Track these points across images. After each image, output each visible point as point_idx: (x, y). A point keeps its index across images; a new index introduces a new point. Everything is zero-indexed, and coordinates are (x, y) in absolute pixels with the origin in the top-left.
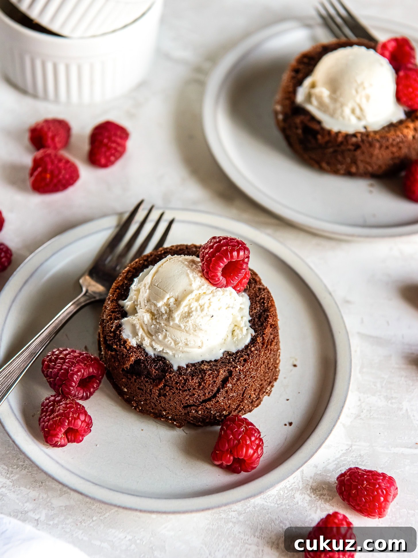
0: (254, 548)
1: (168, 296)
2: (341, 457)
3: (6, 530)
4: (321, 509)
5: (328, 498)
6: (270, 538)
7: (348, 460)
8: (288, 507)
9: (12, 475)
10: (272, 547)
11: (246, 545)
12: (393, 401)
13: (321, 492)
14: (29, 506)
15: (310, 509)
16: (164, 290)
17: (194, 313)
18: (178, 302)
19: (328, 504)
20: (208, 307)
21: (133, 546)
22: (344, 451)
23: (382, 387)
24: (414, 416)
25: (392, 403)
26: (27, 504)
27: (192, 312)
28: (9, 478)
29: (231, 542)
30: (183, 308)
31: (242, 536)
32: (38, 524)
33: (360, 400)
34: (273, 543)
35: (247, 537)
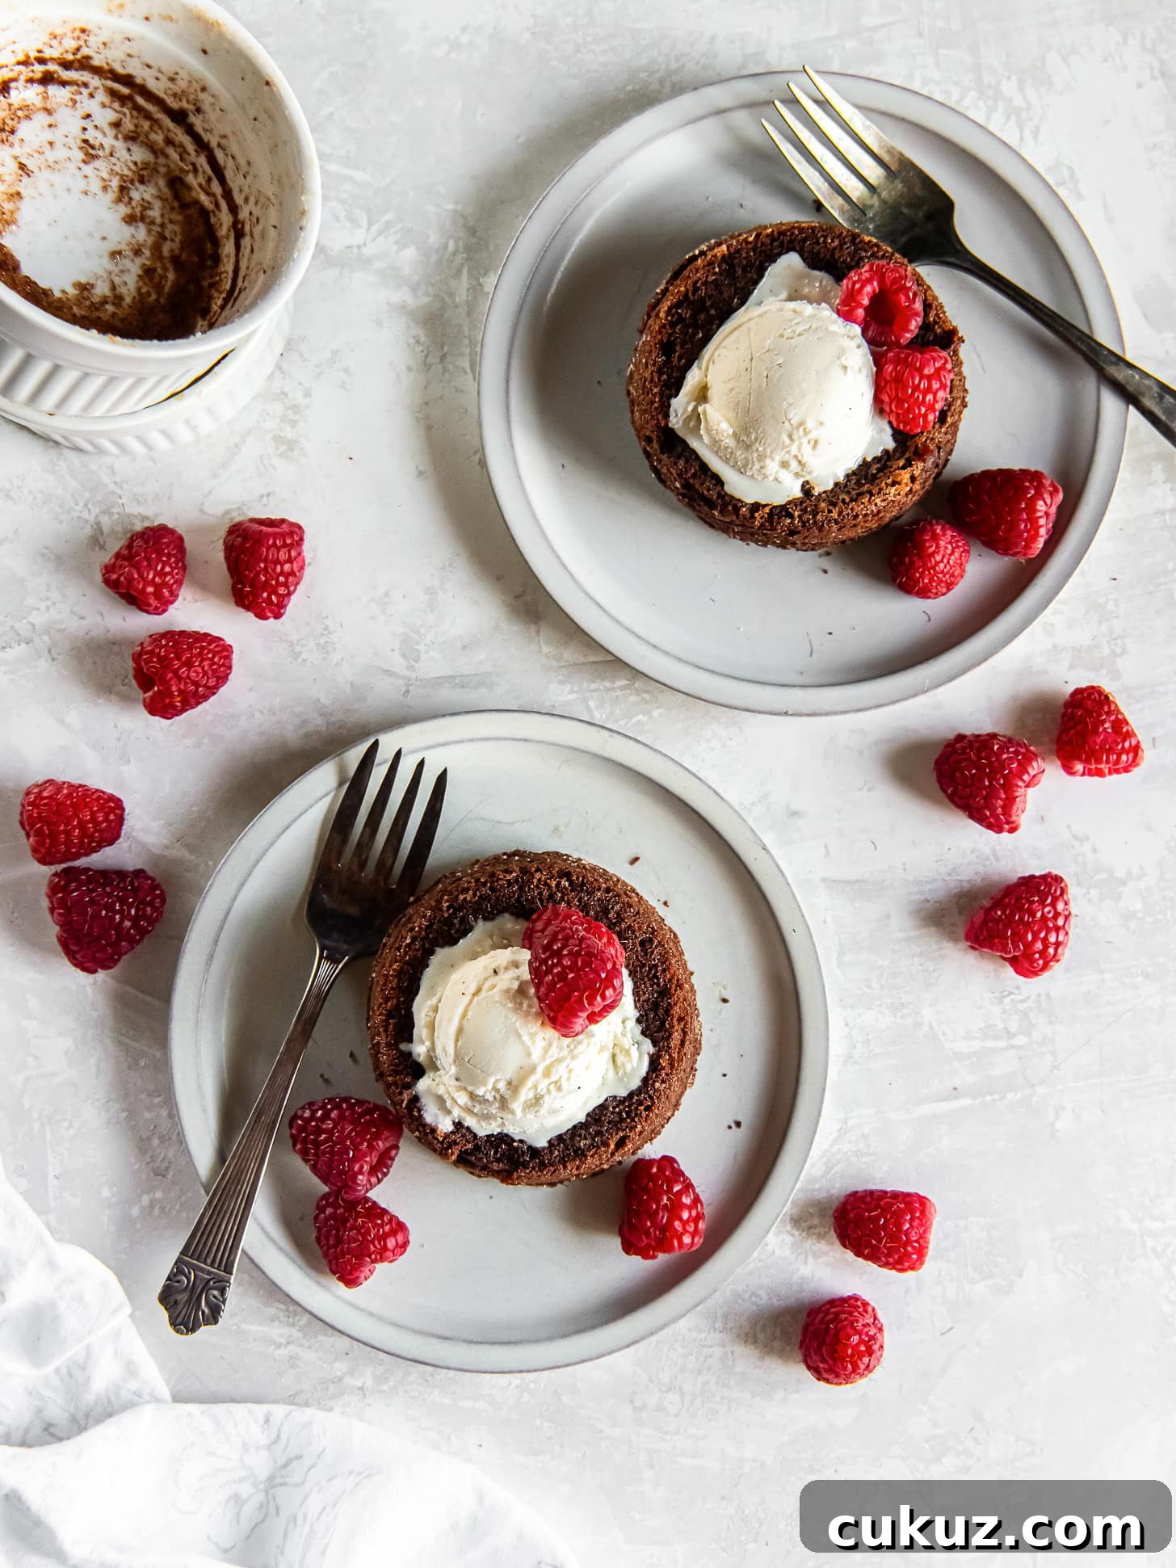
0: (717, 1351)
1: (492, 1080)
2: (831, 1147)
3: (324, 1450)
4: (814, 1253)
5: (822, 1230)
6: (741, 1327)
7: (845, 1150)
8: (759, 1264)
9: (297, 1318)
10: (746, 1342)
11: (705, 1350)
12: (905, 1011)
13: (807, 1224)
14: (341, 1367)
15: (796, 1259)
16: (482, 1071)
17: (546, 1098)
18: (514, 1086)
19: (823, 1242)
20: (568, 1079)
21: (526, 1396)
22: (835, 1135)
23: (882, 987)
24: (944, 1034)
25: (903, 1017)
26: (337, 1365)
27: (542, 1096)
28: (293, 1325)
29: (680, 1350)
30: (526, 1094)
31: (695, 1335)
32: (364, 1395)
33: (847, 1025)
34: (747, 1335)
35: (703, 1336)
